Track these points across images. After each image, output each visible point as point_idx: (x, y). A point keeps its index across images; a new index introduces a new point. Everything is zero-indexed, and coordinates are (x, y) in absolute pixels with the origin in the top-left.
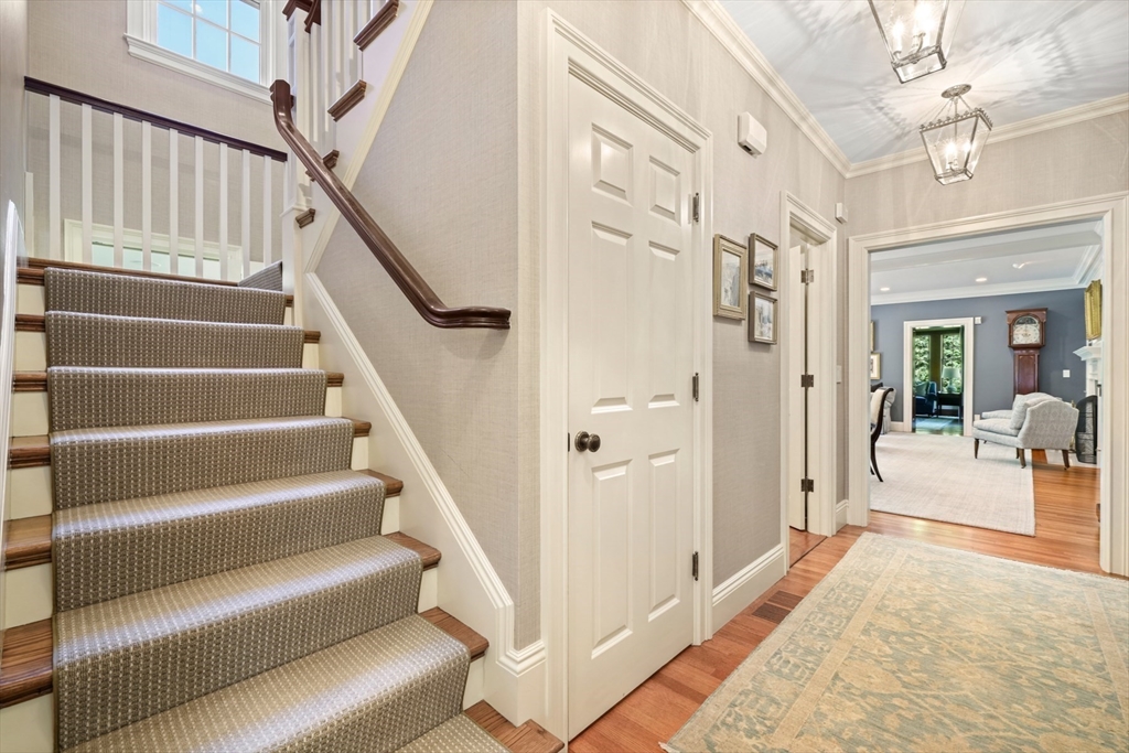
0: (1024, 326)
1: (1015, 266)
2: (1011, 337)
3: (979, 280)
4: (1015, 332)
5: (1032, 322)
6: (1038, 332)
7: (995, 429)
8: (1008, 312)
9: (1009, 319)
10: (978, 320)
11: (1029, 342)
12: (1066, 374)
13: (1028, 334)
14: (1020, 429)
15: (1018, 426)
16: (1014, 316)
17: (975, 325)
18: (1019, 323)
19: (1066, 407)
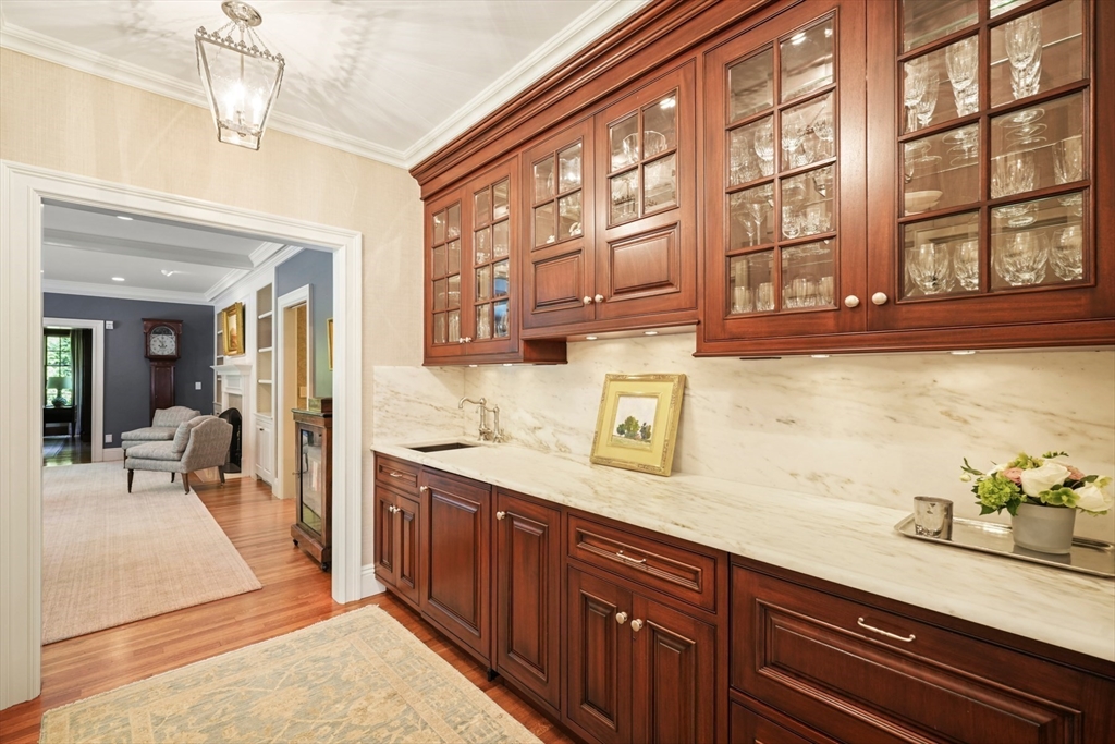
0: (160, 337)
1: (163, 272)
2: (147, 346)
3: (115, 279)
4: (152, 342)
5: (168, 333)
6: (174, 343)
7: (154, 456)
8: (144, 320)
9: (145, 328)
10: (110, 325)
11: (166, 353)
12: (198, 386)
13: (165, 345)
14: (183, 451)
15: (181, 449)
16: (150, 325)
17: (106, 331)
18: (155, 333)
19: (223, 423)
